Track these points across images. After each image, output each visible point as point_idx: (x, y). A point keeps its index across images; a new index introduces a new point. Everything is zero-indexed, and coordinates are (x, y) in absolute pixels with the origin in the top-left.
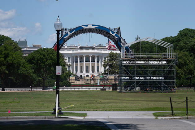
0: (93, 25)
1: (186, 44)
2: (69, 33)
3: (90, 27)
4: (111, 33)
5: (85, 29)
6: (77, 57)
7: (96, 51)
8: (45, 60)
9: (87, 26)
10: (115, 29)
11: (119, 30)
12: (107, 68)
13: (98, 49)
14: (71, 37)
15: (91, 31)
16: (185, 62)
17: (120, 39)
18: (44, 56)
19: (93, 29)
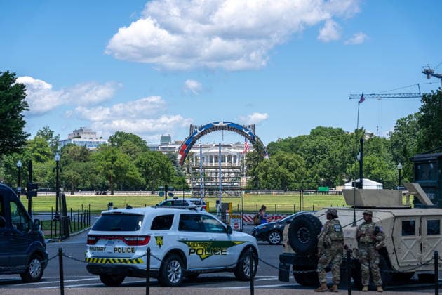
0: (224, 122)
1: (308, 145)
2: (199, 132)
3: (221, 124)
4: (244, 130)
5: (217, 127)
6: (211, 157)
7: (232, 150)
8: (152, 163)
9: (218, 123)
10: (249, 127)
11: (253, 127)
12: (245, 168)
13: (234, 148)
14: (202, 134)
15: (222, 128)
16: (297, 165)
17: (254, 137)
18: (152, 159)
19: (225, 127)
